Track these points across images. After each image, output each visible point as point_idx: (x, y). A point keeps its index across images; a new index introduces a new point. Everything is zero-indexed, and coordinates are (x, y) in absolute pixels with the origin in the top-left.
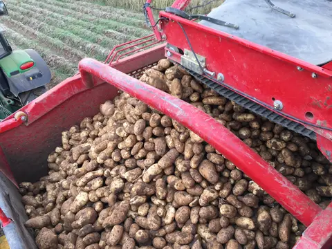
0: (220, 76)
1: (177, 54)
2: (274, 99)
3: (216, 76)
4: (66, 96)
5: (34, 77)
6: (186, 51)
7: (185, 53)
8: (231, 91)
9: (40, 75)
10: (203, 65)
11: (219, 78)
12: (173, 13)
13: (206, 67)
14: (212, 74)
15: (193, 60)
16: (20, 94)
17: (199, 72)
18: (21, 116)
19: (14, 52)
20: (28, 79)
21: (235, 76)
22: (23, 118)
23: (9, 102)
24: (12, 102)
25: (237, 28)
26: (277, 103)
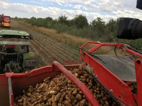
1: (85, 65)
2: (110, 89)
3: (95, 75)
5: (32, 63)
6: (88, 65)
9: (35, 63)
13: (93, 72)
15: (89, 68)
16: (25, 67)
17: (90, 73)
19: (30, 52)
21: (101, 77)
22: (28, 74)
23: (20, 69)
24: (21, 69)
25: (106, 64)
26: (111, 90)
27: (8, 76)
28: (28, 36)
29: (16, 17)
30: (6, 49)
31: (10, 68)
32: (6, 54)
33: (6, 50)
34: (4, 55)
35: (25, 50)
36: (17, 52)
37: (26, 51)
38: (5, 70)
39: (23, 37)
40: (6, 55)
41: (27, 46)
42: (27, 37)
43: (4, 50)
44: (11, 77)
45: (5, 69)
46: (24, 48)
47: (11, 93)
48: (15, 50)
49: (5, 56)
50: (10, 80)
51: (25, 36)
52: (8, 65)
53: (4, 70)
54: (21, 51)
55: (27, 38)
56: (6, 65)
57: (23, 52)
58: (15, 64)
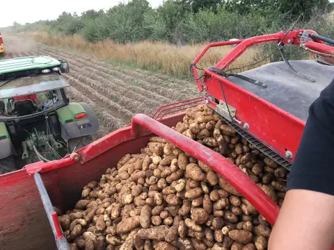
0: (246, 125)
1: (214, 102)
2: (286, 150)
3: (243, 124)
4: (117, 142)
5: (84, 126)
6: (221, 101)
7: (220, 103)
8: (253, 139)
9: (89, 125)
10: (233, 115)
11: (245, 126)
12: (215, 72)
13: (236, 117)
14: (240, 122)
15: (225, 109)
16: (70, 140)
17: (230, 120)
18: (75, 156)
19: (70, 103)
20: (80, 127)
21: (258, 127)
22: (76, 158)
23: (59, 145)
24: (61, 146)
25: (265, 87)
26: (288, 153)
27: (32, 172)
28: (58, 66)
29: (15, 23)
30: (13, 108)
31: (35, 149)
32: (16, 118)
33: (15, 110)
34: (14, 121)
35: (58, 100)
36: (40, 110)
37: (61, 102)
38: (25, 155)
39: (46, 71)
40: (17, 120)
41: (62, 90)
42: (56, 69)
43: (10, 111)
44: (39, 172)
45: (26, 152)
46: (55, 97)
47: (50, 210)
48: (35, 105)
49: (16, 124)
50: (38, 180)
51: (51, 68)
52: (30, 143)
53: (23, 157)
54: (50, 104)
55: (56, 71)
56: (24, 143)
57: (55, 106)
58: (43, 138)
